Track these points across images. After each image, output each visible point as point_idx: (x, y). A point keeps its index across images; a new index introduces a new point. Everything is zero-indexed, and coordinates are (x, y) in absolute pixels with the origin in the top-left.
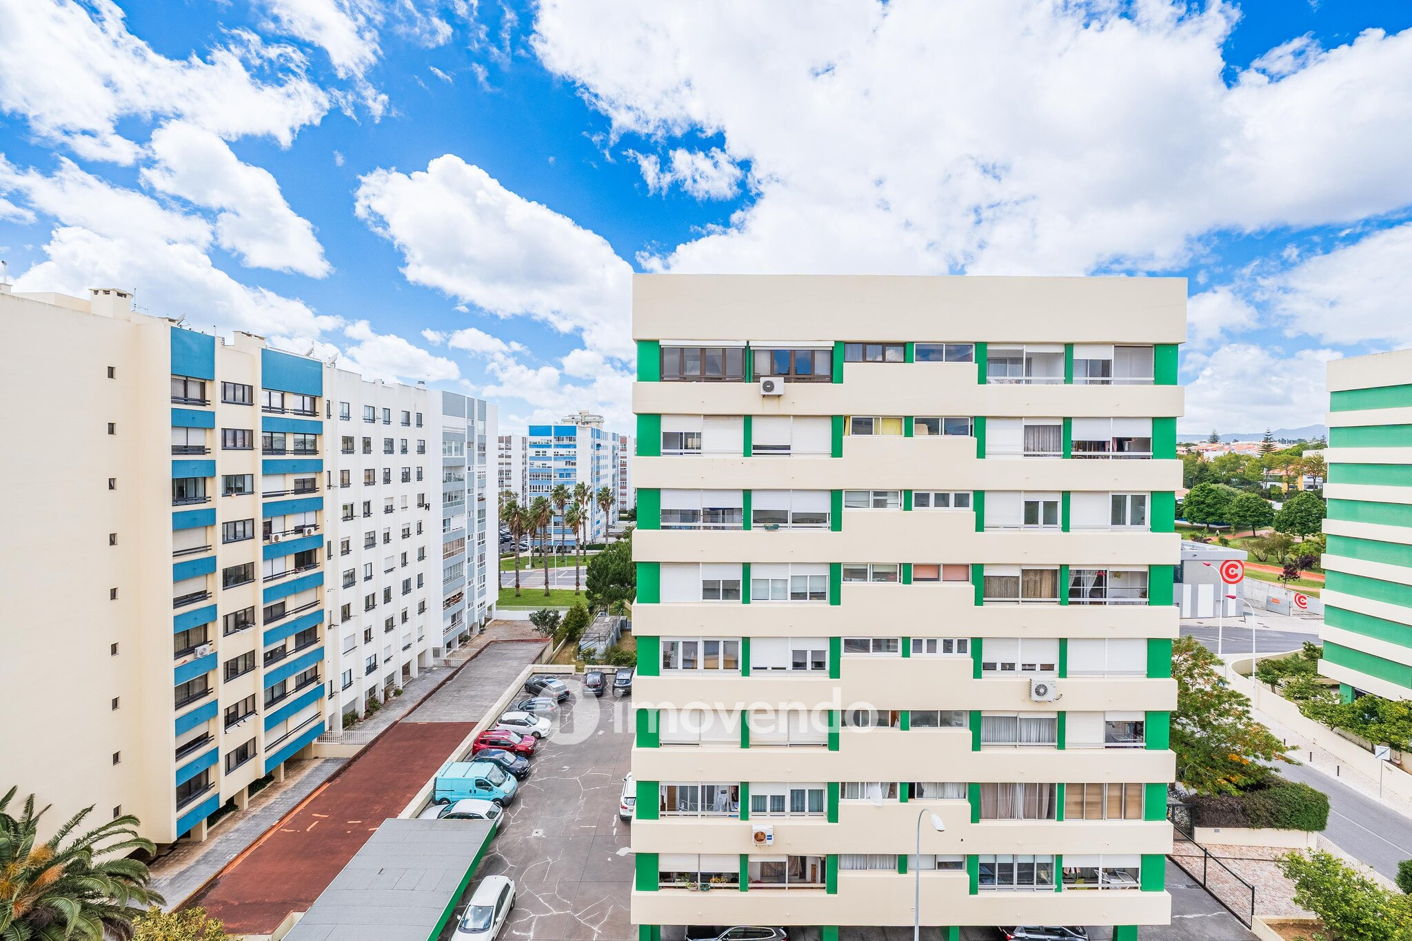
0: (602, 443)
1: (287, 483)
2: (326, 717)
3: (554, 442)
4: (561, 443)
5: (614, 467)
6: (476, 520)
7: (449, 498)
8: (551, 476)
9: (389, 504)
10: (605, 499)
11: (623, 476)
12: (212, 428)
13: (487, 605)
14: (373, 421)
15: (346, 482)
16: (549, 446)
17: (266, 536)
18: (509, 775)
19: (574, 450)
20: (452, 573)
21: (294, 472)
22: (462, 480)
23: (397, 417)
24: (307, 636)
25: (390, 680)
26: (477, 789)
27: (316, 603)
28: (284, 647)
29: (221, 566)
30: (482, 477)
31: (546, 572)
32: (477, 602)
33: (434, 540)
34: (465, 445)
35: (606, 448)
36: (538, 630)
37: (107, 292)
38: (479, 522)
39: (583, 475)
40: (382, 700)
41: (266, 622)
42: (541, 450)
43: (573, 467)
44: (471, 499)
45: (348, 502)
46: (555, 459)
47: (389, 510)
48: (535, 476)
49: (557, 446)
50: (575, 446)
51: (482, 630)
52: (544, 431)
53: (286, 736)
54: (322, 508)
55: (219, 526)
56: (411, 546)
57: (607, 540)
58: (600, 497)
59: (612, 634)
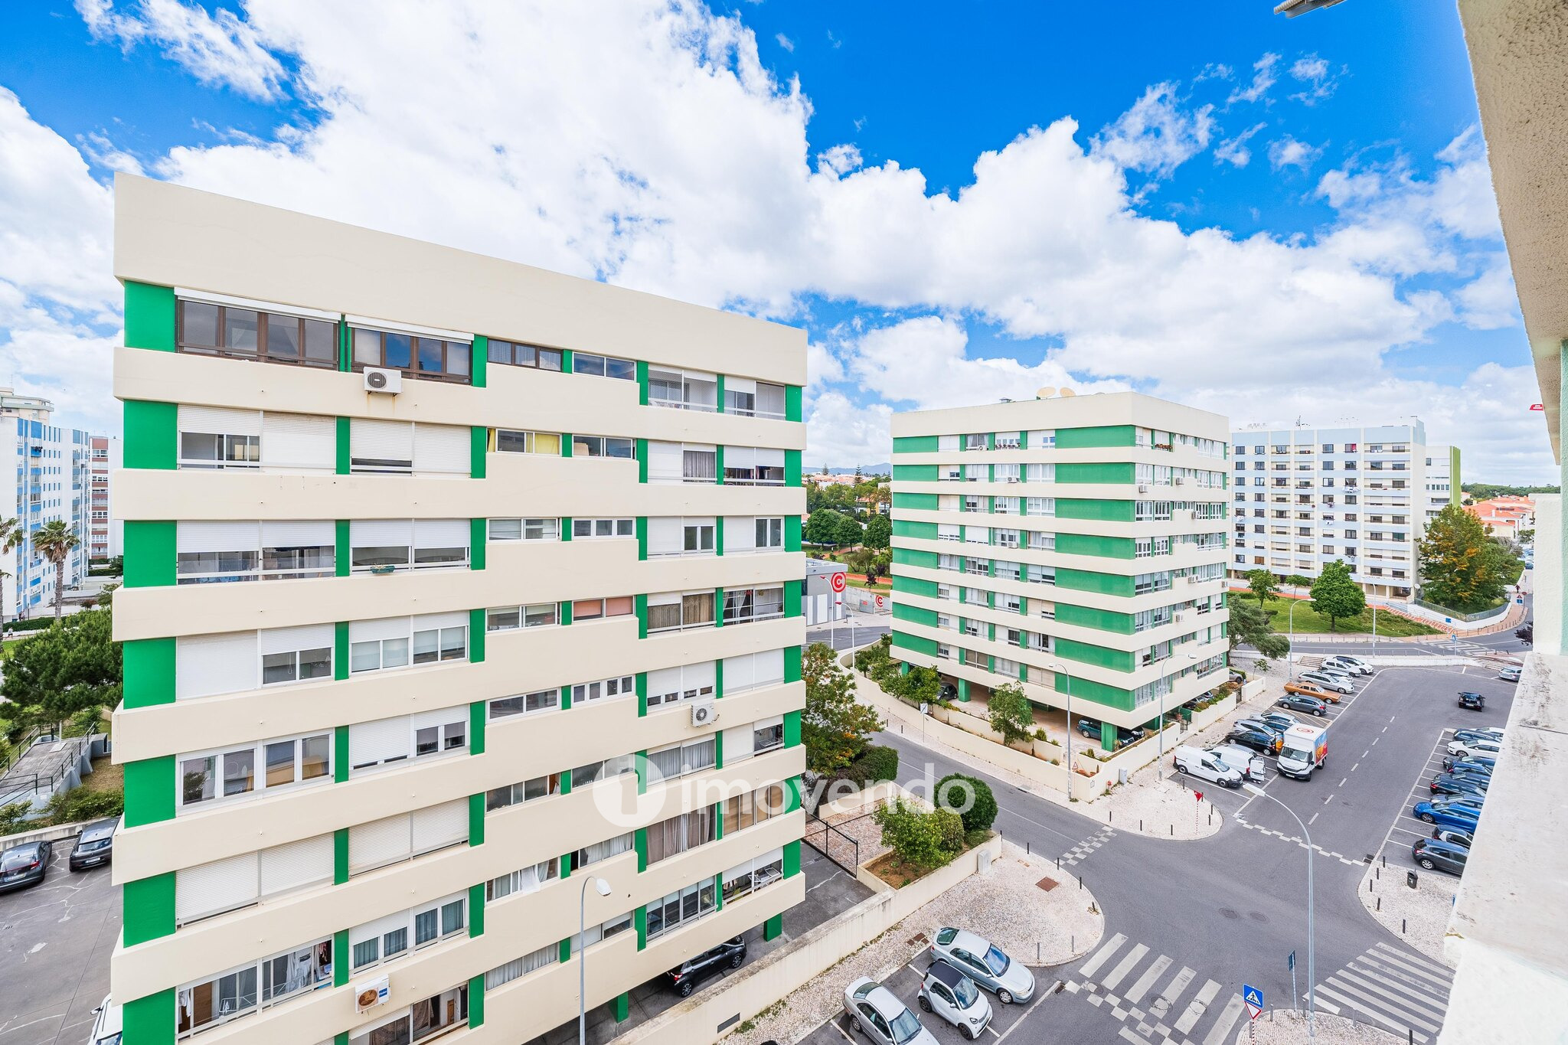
0: (47, 445)
5: (76, 487)
10: (54, 541)
11: (100, 503)
35: (55, 454)
57: (58, 610)
58: (42, 538)
59: (70, 769)
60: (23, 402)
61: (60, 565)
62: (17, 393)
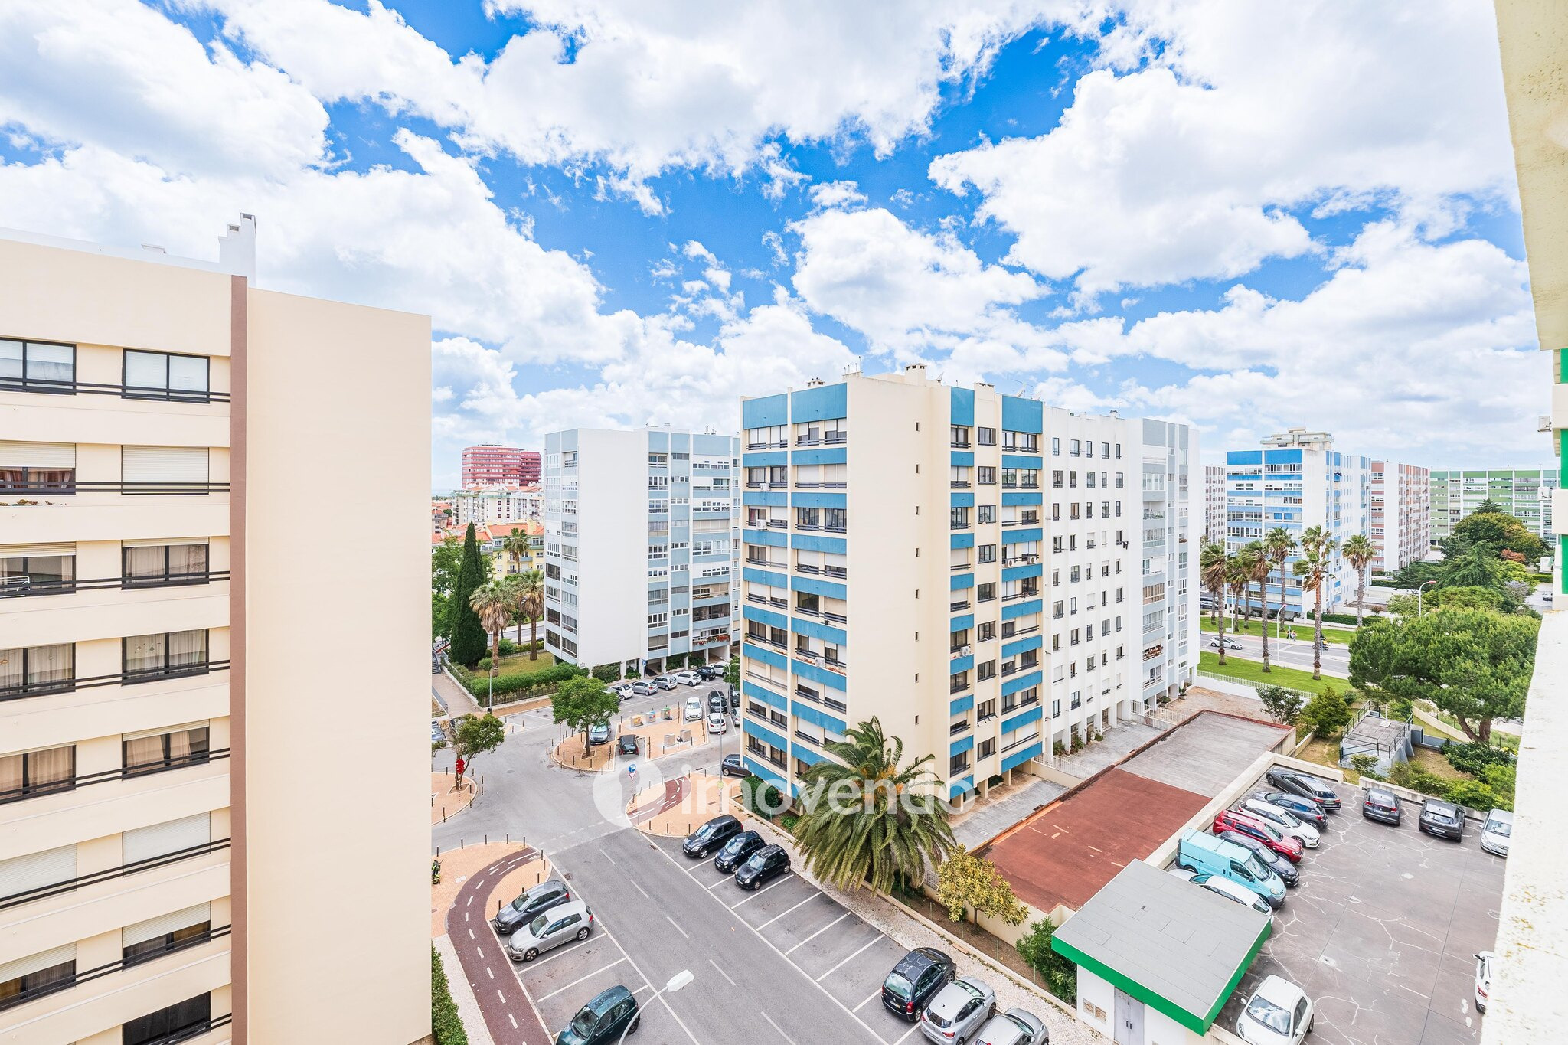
0: (1343, 471)
1: (1016, 514)
2: (1043, 738)
3: (1265, 472)
4: (1276, 472)
5: (1364, 506)
6: (1177, 564)
7: (1150, 537)
8: (1260, 516)
9: (1090, 540)
10: (1359, 552)
11: (1378, 521)
12: (972, 467)
13: (1189, 666)
14: (1078, 454)
15: (1056, 515)
16: (1258, 478)
17: (1004, 562)
18: (1273, 873)
19: (1298, 482)
20: (1151, 622)
21: (1022, 505)
22: (1162, 517)
23: (1098, 450)
24: (1030, 658)
25: (1091, 722)
26: (1232, 872)
27: (1035, 628)
28: (1014, 662)
29: (977, 582)
30: (1184, 513)
31: (1265, 641)
32: (1178, 660)
33: (1133, 581)
34: (1166, 477)
35: (1349, 478)
36: (1269, 712)
37: (914, 367)
38: (1180, 567)
39: (1312, 514)
40: (1085, 741)
41: (1004, 637)
42: (1245, 482)
43: (1297, 505)
44: (1172, 538)
45: (1058, 535)
46: (1267, 495)
47: (1091, 545)
48: (1235, 516)
49: (1269, 477)
50: (1300, 477)
51: (1181, 695)
52: (1253, 457)
53: (1014, 745)
54: (1041, 539)
55: (976, 549)
56: (1111, 584)
57: (1360, 611)
58: (1349, 549)
59: (1399, 746)
60: (1312, 437)
61: (1361, 572)
62: (1308, 431)
